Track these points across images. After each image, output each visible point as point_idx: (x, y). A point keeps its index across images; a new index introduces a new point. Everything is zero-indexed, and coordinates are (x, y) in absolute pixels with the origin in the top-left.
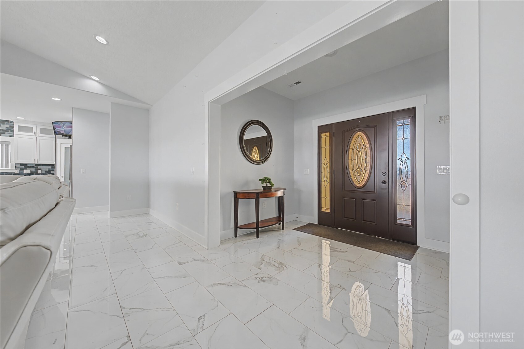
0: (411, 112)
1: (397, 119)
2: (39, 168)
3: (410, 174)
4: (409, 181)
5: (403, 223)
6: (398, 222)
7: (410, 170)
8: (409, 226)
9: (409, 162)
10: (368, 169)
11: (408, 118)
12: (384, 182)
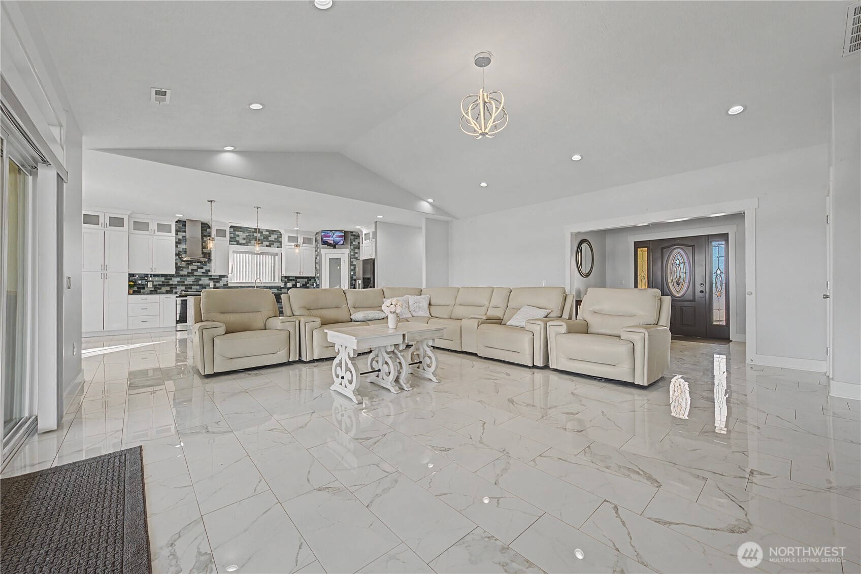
0: (725, 237)
1: (714, 241)
2: (298, 281)
3: (724, 285)
4: (724, 291)
5: (718, 324)
6: (715, 323)
7: (724, 282)
8: (724, 326)
9: (723, 276)
10: (687, 280)
11: (722, 240)
12: (702, 292)
